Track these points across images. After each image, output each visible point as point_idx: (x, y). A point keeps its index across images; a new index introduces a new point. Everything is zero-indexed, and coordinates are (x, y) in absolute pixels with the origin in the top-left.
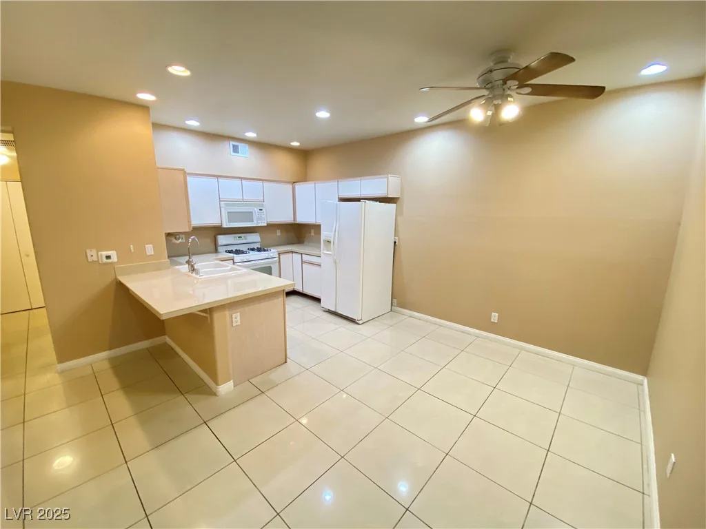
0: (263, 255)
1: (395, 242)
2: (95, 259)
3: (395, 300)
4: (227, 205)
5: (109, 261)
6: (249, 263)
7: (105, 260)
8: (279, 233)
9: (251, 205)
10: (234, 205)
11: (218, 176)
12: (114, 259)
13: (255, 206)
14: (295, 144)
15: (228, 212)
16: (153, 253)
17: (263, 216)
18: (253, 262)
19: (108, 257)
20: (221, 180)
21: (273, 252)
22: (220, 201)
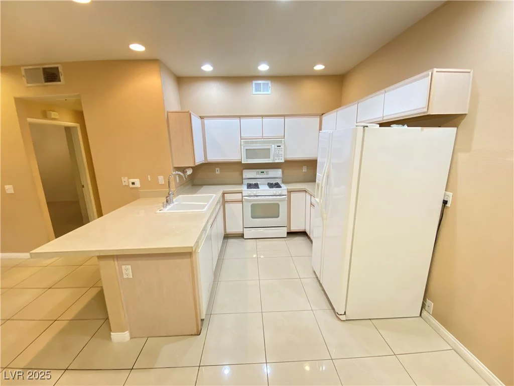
0: (275, 191)
1: (445, 202)
2: (127, 184)
3: (429, 302)
4: (246, 143)
5: (134, 186)
6: (256, 198)
7: (131, 186)
8: (305, 169)
9: (269, 142)
10: (253, 142)
11: (240, 117)
12: (138, 184)
13: (274, 142)
14: (319, 67)
15: (246, 150)
16: (163, 183)
17: (280, 153)
18: (259, 198)
19: (133, 183)
20: (243, 120)
21: (284, 188)
22: (241, 139)
